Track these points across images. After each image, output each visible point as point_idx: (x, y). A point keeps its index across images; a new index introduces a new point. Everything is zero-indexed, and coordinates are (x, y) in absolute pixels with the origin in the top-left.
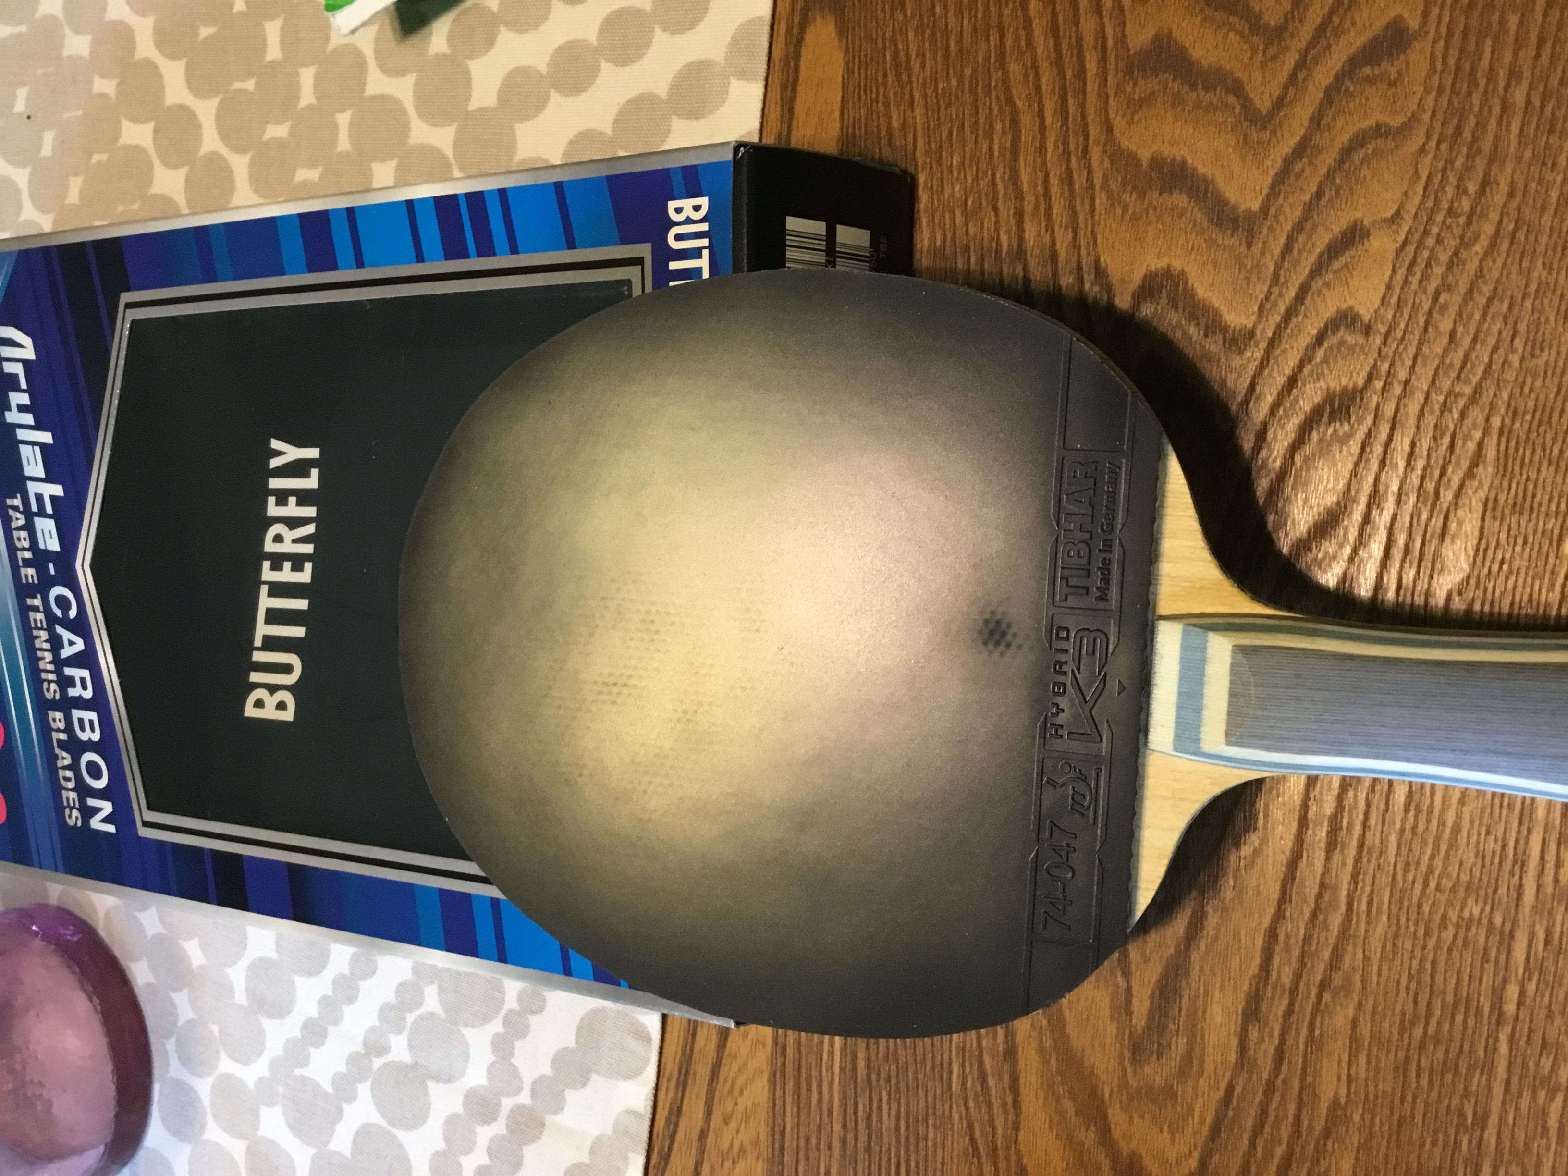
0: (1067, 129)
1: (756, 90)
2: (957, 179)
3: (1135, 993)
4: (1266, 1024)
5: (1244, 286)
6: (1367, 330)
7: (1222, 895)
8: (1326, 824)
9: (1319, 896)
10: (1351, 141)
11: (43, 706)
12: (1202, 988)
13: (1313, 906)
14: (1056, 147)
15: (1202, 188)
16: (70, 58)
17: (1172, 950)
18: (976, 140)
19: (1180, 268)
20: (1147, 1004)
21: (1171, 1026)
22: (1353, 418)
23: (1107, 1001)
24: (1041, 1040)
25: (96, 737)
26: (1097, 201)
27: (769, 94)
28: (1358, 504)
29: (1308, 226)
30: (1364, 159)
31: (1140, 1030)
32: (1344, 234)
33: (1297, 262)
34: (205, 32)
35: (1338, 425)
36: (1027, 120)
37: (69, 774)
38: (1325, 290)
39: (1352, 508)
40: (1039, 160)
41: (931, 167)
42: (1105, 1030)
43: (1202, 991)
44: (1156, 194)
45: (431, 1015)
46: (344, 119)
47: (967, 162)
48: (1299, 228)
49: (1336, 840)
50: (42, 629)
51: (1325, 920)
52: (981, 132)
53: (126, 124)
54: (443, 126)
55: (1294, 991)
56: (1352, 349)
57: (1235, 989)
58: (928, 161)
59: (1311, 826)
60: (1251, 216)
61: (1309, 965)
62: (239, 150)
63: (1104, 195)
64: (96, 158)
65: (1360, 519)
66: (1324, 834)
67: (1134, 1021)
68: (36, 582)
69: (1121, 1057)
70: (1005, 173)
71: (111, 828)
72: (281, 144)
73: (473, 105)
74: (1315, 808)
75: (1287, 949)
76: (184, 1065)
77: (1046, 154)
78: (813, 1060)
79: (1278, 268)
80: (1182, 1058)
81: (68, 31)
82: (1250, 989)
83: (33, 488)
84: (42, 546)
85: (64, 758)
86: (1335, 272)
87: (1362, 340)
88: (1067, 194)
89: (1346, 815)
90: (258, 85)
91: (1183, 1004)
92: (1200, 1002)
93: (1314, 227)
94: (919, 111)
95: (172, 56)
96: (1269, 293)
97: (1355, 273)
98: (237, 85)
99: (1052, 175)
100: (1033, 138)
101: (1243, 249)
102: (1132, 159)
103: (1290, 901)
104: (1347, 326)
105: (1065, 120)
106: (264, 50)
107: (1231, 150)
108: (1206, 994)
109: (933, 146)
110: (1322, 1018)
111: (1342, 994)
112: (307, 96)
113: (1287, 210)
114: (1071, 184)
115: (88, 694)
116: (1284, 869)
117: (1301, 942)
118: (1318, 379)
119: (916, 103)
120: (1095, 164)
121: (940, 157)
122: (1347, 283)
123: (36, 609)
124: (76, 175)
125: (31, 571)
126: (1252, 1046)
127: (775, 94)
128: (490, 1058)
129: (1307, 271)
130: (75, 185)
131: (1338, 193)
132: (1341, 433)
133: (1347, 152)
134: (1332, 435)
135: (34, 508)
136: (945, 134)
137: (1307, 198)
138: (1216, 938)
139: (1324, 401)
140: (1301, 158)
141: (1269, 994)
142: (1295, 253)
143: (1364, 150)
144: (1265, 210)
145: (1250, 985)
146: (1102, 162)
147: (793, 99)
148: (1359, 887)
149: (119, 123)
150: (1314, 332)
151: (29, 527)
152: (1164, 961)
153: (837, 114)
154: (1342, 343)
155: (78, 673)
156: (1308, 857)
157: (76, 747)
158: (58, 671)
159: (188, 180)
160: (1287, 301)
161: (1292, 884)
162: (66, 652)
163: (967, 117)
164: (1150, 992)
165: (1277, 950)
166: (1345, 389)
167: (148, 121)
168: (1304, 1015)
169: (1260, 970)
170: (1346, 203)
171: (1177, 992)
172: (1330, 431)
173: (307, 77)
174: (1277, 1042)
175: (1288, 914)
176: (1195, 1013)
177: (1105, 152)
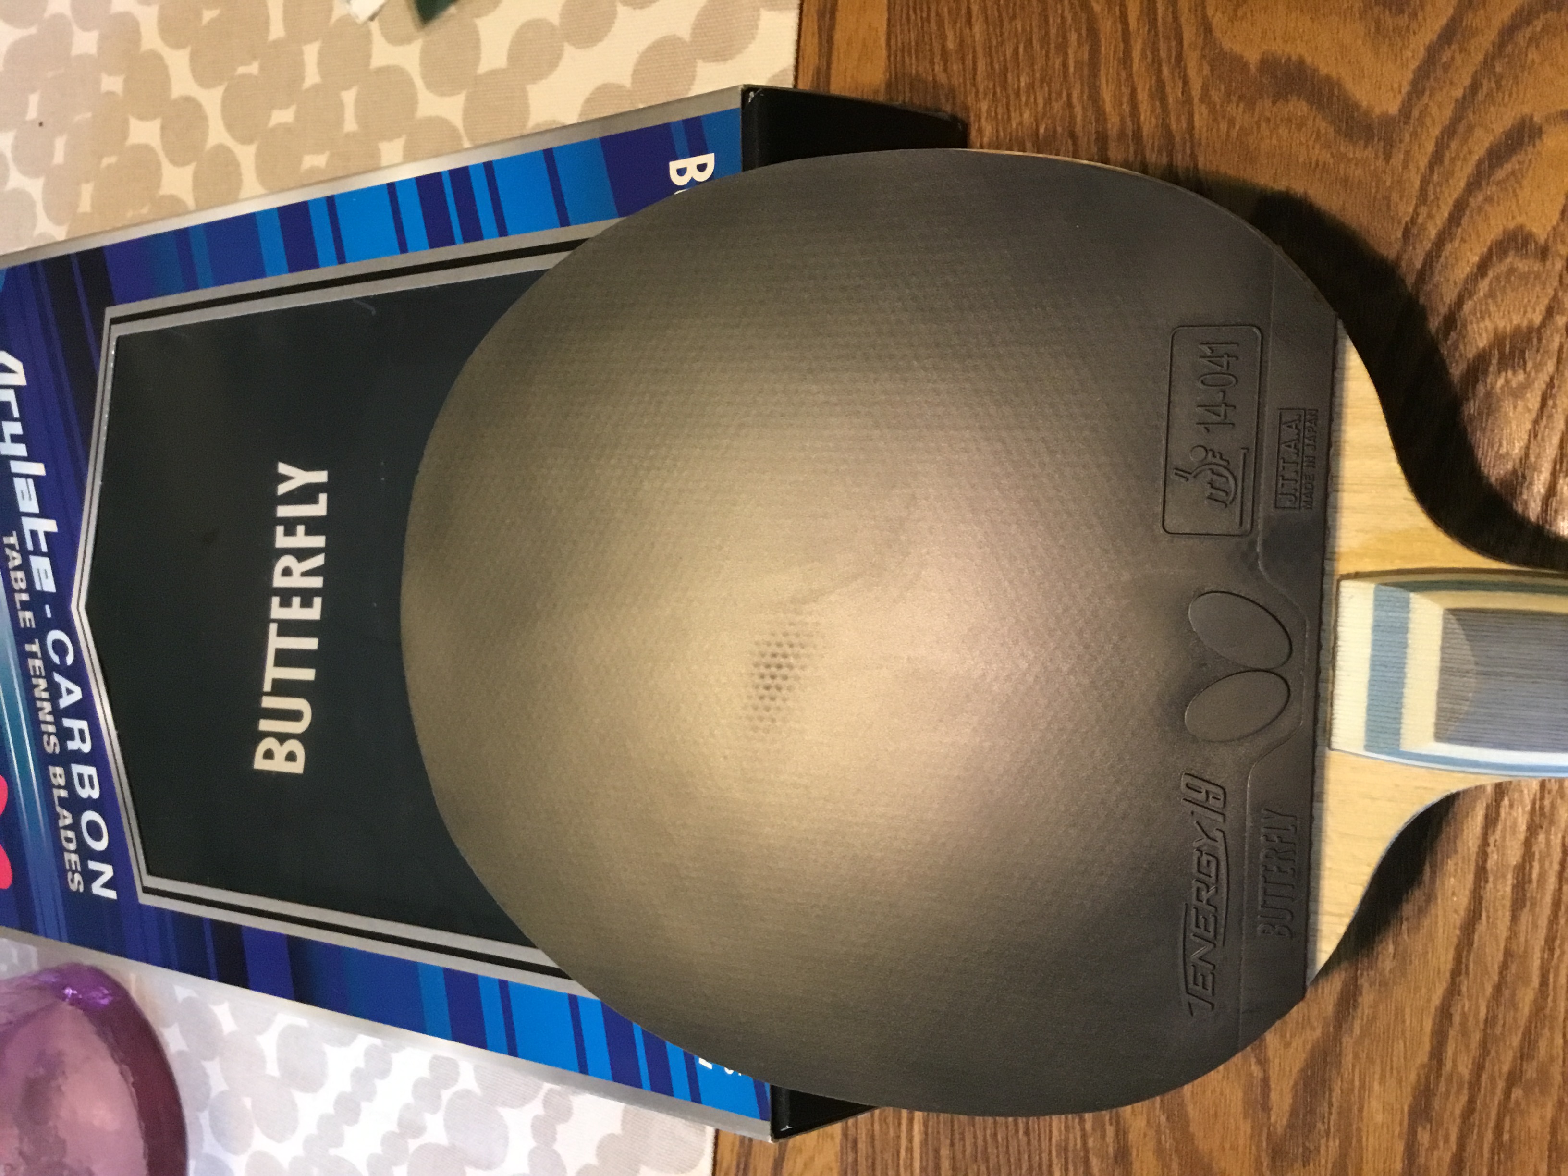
0: (1156, 35)
1: (789, 20)
2: (1026, 104)
3: (1273, 1086)
4: (1440, 1124)
5: (1384, 209)
6: (1544, 253)
7: (1380, 964)
8: (1510, 876)
9: (1504, 967)
10: (1513, 17)
11: (45, 760)
12: (1357, 1079)
13: (1496, 978)
14: (1143, 55)
15: (1326, 91)
16: (80, 57)
17: (1318, 1032)
18: (1047, 56)
19: (1302, 190)
20: (1288, 1101)
21: (1319, 1125)
22: (1530, 364)
23: (1240, 1095)
24: (1159, 1141)
25: (95, 794)
26: (1196, 117)
27: (804, 23)
28: (1541, 472)
29: (1461, 128)
30: (1530, 39)
31: (1280, 1130)
32: (1508, 135)
33: (1451, 173)
34: (208, 15)
35: (1510, 373)
36: (1107, 26)
37: (71, 834)
38: (1487, 207)
39: (1533, 477)
40: (1123, 74)
41: (995, 94)
42: (1237, 1128)
43: (1357, 1083)
44: (1268, 103)
45: (466, 1094)
46: (349, 97)
47: (1037, 84)
48: (1450, 131)
49: (1524, 895)
50: (40, 677)
51: (1513, 995)
52: (1052, 46)
53: (134, 123)
54: (452, 95)
55: (1474, 1085)
56: (1524, 277)
57: (1400, 1082)
58: (991, 86)
59: (1491, 879)
60: (1388, 122)
61: (1493, 1053)
62: (245, 140)
63: (1204, 110)
64: (107, 161)
65: (1542, 491)
66: (1509, 889)
67: (1273, 1119)
68: (34, 626)
69: (1258, 1162)
70: (1082, 92)
71: (112, 894)
72: (286, 129)
73: (483, 68)
74: (1495, 856)
75: (1465, 1032)
76: (219, 1141)
77: (1131, 67)
78: (888, 1156)
79: (1425, 182)
80: (1334, 1164)
81: (75, 28)
82: (1418, 1081)
83: (29, 524)
84: (38, 588)
85: (65, 817)
86: (1498, 183)
87: (1537, 266)
88: (1159, 110)
89: (1536, 865)
90: (262, 68)
91: (1334, 1099)
92: (1355, 1097)
93: (1470, 129)
94: (978, 28)
95: (178, 45)
96: (1416, 213)
97: (1525, 183)
98: (241, 70)
99: (1139, 90)
100: (1116, 47)
101: (1380, 163)
102: (1239, 63)
103: (1467, 973)
104: (1517, 249)
105: (1153, 23)
106: (267, 29)
107: (1360, 42)
108: (1362, 1086)
109: (997, 66)
110: (1513, 1121)
111: (1537, 1090)
112: (312, 76)
113: (1434, 110)
114: (1163, 99)
115: (86, 748)
116: (1458, 932)
117: (1482, 1026)
118: (1483, 318)
119: (974, 20)
120: (1192, 73)
121: (1006, 81)
122: (1516, 196)
123: (34, 655)
124: (87, 181)
125: (28, 615)
126: (1423, 1153)
127: (811, 25)
128: (531, 1143)
129: (1462, 184)
130: (87, 191)
131: (1498, 83)
132: (1514, 384)
133: (1509, 32)
134: (1502, 388)
135: (30, 546)
136: (1009, 53)
137: (1458, 93)
138: (1374, 1018)
139: (1491, 346)
140: (1450, 44)
141: (1442, 1088)
142: (1447, 161)
143: (1530, 28)
144: (1406, 112)
145: (1418, 1075)
146: (1200, 70)
147: (832, 28)
148: (1556, 956)
149: (126, 122)
150: (1476, 259)
151: (25, 567)
152: (1309, 1047)
153: (883, 41)
154: (1511, 270)
155: (77, 725)
156: (1488, 917)
157: (76, 805)
158: (57, 723)
159: (196, 176)
160: (1439, 222)
161: (1469, 952)
162: (65, 702)
163: (1035, 30)
164: (1292, 1083)
165: (1452, 1033)
166: (1518, 329)
167: (154, 117)
168: (1488, 1115)
169: (1430, 1059)
170: (1510, 95)
171: (1325, 1084)
172: (1501, 382)
173: (311, 53)
174: (1454, 1148)
175: (1464, 989)
176: (1350, 1110)
177: (1203, 56)
